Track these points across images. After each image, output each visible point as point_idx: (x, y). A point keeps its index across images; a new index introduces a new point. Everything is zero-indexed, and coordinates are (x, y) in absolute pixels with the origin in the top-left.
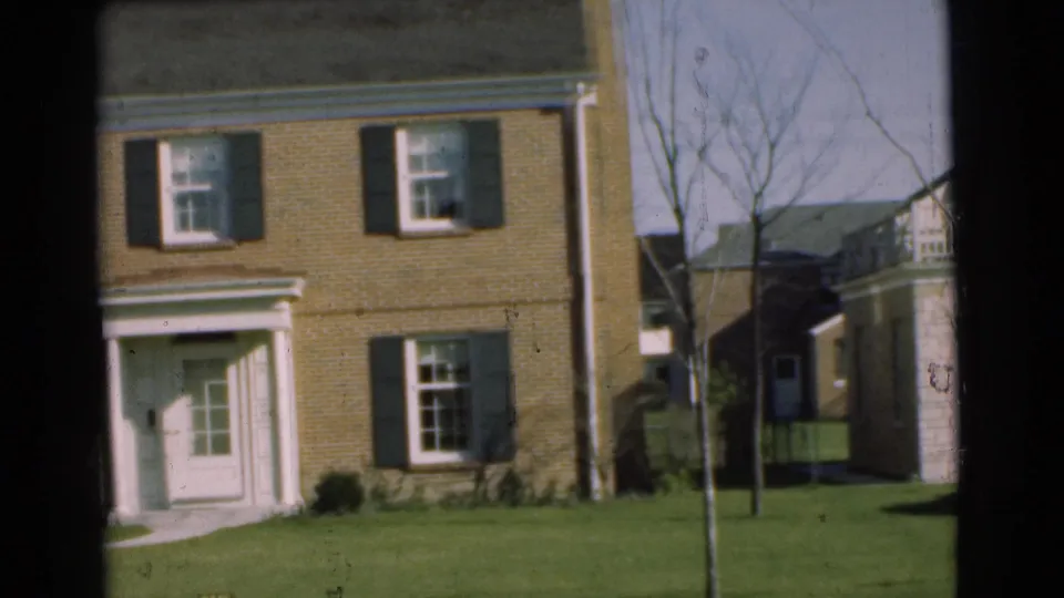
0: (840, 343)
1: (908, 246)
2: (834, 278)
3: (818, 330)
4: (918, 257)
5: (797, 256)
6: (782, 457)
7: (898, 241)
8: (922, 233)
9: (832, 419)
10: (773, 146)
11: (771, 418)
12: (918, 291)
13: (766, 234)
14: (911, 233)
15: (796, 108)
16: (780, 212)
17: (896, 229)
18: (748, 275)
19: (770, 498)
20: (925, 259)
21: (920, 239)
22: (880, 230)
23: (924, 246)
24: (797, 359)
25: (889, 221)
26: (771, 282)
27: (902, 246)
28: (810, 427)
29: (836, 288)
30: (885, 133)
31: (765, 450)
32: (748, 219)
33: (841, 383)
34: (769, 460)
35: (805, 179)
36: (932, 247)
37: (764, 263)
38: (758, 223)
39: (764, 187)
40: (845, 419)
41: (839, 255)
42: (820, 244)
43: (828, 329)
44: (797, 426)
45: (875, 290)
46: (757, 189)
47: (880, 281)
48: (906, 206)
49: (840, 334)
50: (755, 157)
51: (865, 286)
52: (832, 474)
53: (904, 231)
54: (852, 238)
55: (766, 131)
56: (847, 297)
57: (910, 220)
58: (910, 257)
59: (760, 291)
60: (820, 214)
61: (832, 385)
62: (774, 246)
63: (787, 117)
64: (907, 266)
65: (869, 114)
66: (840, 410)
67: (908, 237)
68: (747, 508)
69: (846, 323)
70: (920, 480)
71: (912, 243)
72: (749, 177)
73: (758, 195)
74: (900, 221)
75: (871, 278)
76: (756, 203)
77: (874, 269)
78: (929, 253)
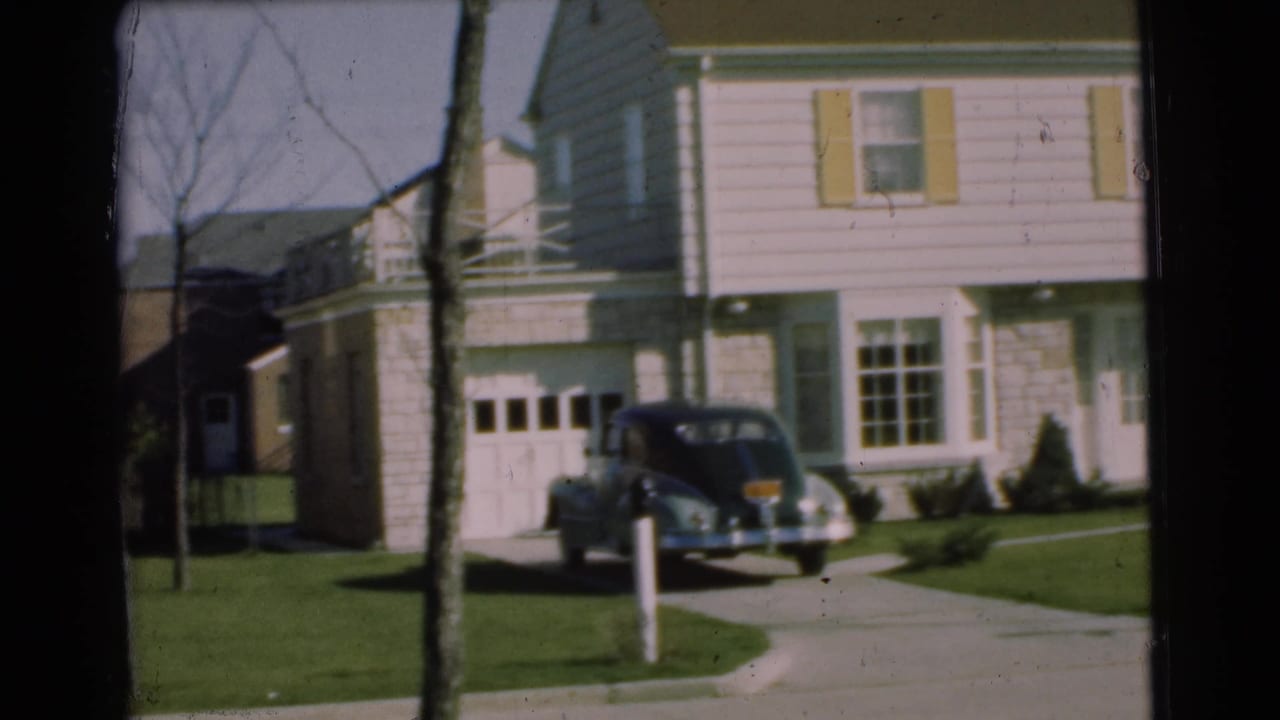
0: (284, 379)
1: (368, 263)
2: (278, 301)
3: (259, 364)
4: (381, 276)
5: (230, 274)
6: (213, 519)
7: (355, 258)
8: (387, 245)
9: (273, 472)
10: (200, 140)
11: (197, 470)
12: (381, 317)
13: (190, 246)
14: (371, 247)
15: (230, 93)
16: (208, 220)
17: (353, 243)
18: (166, 299)
19: (198, 568)
20: (390, 280)
21: (384, 255)
22: (333, 243)
23: (388, 263)
24: (232, 399)
25: (344, 233)
26: (198, 305)
27: (360, 263)
28: (245, 482)
29: (278, 314)
30: (328, 124)
31: (190, 509)
32: (167, 228)
33: (285, 429)
34: (197, 522)
35: (240, 179)
36: (399, 263)
37: (187, 283)
38: (182, 234)
39: (188, 190)
40: (289, 473)
41: (281, 274)
42: (259, 259)
43: (270, 362)
44: (231, 481)
45: (327, 316)
46: (180, 191)
47: (334, 305)
48: (366, 215)
49: (284, 369)
50: (178, 154)
51: (313, 312)
52: (274, 540)
53: (363, 245)
54: (298, 251)
55: (193, 120)
56: (291, 325)
57: (370, 231)
58: (370, 276)
59: (183, 314)
60: (259, 222)
61: (274, 430)
62: (205, 261)
63: (220, 104)
64: (365, 287)
65: (308, 100)
66: (285, 461)
67: (368, 252)
68: (168, 581)
69: (293, 357)
70: (384, 548)
71: (373, 257)
72: (170, 179)
73: (182, 200)
74: (358, 232)
75: (319, 302)
76: (179, 208)
77: (325, 290)
78: (394, 271)
